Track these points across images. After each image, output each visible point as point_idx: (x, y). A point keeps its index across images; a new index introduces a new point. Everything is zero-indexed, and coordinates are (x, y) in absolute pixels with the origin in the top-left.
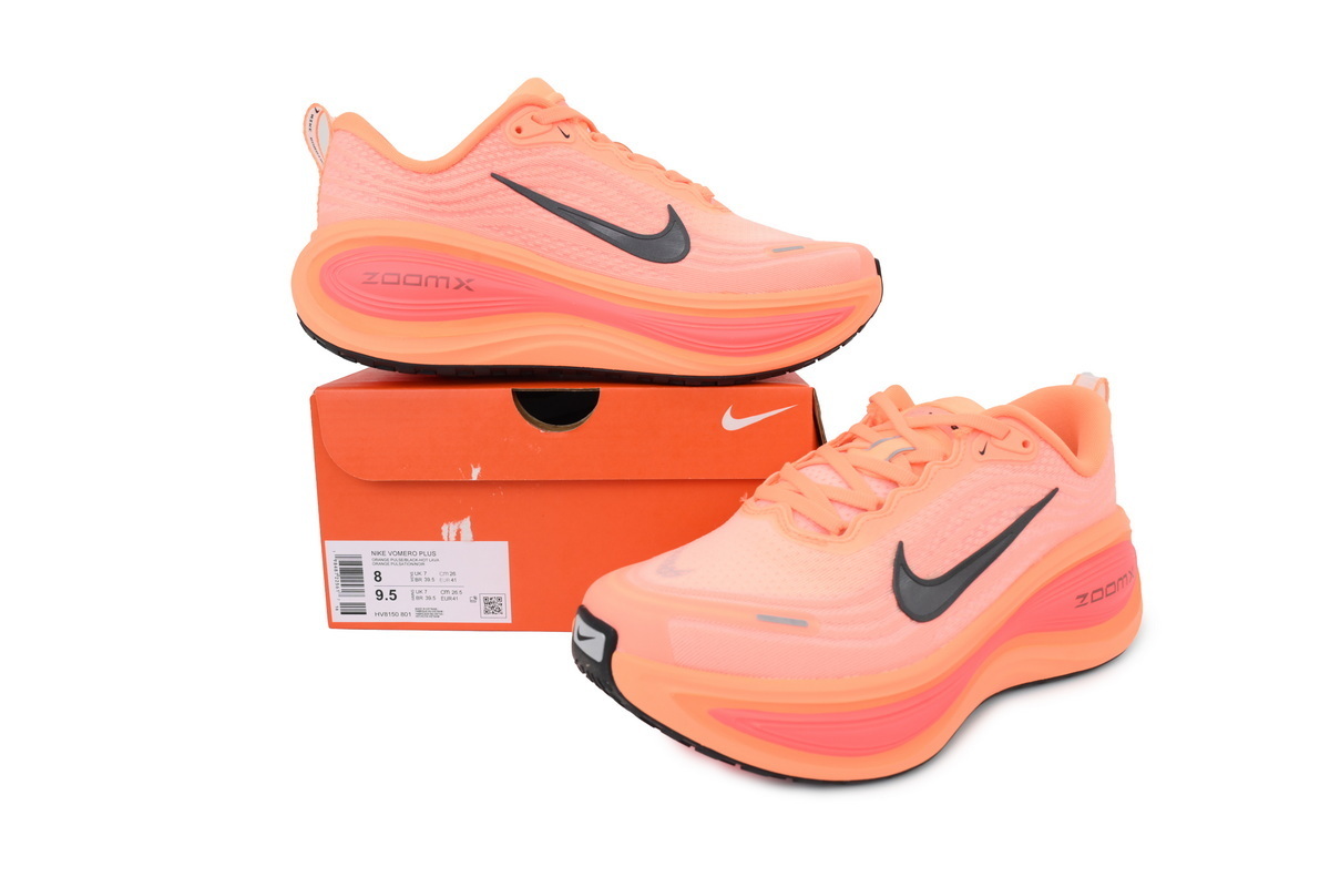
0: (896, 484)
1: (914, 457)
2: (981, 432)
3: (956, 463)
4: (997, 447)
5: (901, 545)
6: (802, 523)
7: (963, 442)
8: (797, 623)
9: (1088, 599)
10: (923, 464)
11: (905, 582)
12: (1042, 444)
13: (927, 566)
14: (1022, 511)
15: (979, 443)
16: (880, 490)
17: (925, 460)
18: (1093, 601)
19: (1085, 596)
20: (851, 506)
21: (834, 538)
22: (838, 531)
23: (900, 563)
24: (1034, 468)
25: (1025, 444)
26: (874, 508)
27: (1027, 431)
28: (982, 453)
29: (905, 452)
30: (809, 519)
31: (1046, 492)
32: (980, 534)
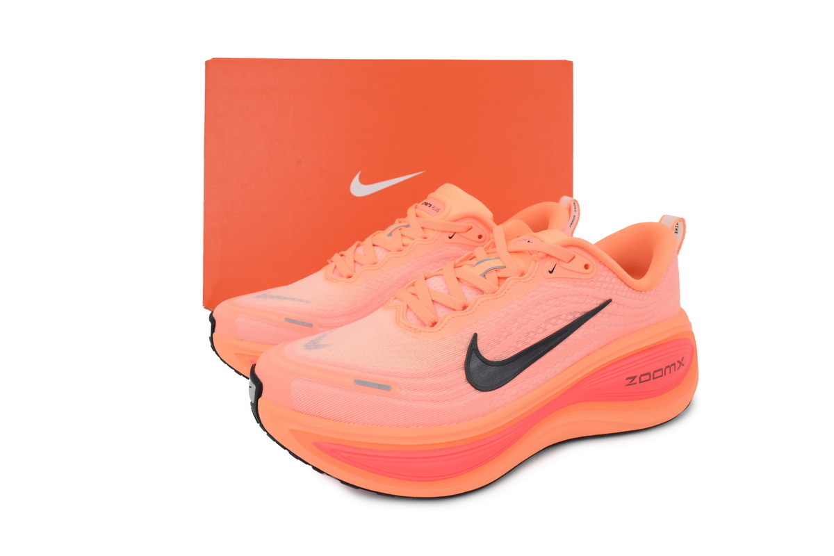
0: (482, 292)
1: (501, 274)
2: (552, 257)
3: (530, 278)
4: (564, 268)
5: (475, 335)
6: (411, 315)
7: (538, 263)
8: (383, 387)
9: (637, 380)
10: (505, 278)
11: (475, 363)
12: (601, 267)
13: (494, 351)
14: (578, 315)
15: (549, 265)
16: (470, 296)
17: (506, 276)
18: (640, 382)
19: (634, 378)
20: (446, 307)
21: (428, 329)
22: (430, 324)
23: (473, 349)
24: (592, 284)
25: (586, 267)
26: (461, 309)
27: (590, 257)
28: (551, 272)
29: (497, 269)
30: (415, 314)
31: (600, 302)
32: (540, 330)
